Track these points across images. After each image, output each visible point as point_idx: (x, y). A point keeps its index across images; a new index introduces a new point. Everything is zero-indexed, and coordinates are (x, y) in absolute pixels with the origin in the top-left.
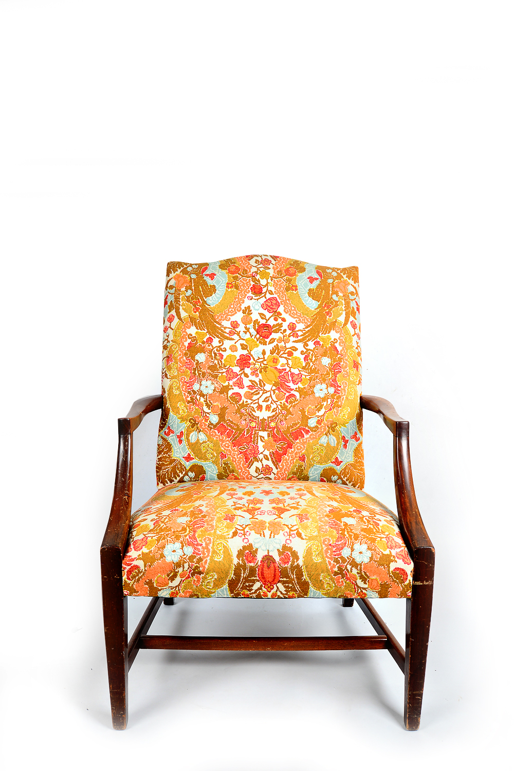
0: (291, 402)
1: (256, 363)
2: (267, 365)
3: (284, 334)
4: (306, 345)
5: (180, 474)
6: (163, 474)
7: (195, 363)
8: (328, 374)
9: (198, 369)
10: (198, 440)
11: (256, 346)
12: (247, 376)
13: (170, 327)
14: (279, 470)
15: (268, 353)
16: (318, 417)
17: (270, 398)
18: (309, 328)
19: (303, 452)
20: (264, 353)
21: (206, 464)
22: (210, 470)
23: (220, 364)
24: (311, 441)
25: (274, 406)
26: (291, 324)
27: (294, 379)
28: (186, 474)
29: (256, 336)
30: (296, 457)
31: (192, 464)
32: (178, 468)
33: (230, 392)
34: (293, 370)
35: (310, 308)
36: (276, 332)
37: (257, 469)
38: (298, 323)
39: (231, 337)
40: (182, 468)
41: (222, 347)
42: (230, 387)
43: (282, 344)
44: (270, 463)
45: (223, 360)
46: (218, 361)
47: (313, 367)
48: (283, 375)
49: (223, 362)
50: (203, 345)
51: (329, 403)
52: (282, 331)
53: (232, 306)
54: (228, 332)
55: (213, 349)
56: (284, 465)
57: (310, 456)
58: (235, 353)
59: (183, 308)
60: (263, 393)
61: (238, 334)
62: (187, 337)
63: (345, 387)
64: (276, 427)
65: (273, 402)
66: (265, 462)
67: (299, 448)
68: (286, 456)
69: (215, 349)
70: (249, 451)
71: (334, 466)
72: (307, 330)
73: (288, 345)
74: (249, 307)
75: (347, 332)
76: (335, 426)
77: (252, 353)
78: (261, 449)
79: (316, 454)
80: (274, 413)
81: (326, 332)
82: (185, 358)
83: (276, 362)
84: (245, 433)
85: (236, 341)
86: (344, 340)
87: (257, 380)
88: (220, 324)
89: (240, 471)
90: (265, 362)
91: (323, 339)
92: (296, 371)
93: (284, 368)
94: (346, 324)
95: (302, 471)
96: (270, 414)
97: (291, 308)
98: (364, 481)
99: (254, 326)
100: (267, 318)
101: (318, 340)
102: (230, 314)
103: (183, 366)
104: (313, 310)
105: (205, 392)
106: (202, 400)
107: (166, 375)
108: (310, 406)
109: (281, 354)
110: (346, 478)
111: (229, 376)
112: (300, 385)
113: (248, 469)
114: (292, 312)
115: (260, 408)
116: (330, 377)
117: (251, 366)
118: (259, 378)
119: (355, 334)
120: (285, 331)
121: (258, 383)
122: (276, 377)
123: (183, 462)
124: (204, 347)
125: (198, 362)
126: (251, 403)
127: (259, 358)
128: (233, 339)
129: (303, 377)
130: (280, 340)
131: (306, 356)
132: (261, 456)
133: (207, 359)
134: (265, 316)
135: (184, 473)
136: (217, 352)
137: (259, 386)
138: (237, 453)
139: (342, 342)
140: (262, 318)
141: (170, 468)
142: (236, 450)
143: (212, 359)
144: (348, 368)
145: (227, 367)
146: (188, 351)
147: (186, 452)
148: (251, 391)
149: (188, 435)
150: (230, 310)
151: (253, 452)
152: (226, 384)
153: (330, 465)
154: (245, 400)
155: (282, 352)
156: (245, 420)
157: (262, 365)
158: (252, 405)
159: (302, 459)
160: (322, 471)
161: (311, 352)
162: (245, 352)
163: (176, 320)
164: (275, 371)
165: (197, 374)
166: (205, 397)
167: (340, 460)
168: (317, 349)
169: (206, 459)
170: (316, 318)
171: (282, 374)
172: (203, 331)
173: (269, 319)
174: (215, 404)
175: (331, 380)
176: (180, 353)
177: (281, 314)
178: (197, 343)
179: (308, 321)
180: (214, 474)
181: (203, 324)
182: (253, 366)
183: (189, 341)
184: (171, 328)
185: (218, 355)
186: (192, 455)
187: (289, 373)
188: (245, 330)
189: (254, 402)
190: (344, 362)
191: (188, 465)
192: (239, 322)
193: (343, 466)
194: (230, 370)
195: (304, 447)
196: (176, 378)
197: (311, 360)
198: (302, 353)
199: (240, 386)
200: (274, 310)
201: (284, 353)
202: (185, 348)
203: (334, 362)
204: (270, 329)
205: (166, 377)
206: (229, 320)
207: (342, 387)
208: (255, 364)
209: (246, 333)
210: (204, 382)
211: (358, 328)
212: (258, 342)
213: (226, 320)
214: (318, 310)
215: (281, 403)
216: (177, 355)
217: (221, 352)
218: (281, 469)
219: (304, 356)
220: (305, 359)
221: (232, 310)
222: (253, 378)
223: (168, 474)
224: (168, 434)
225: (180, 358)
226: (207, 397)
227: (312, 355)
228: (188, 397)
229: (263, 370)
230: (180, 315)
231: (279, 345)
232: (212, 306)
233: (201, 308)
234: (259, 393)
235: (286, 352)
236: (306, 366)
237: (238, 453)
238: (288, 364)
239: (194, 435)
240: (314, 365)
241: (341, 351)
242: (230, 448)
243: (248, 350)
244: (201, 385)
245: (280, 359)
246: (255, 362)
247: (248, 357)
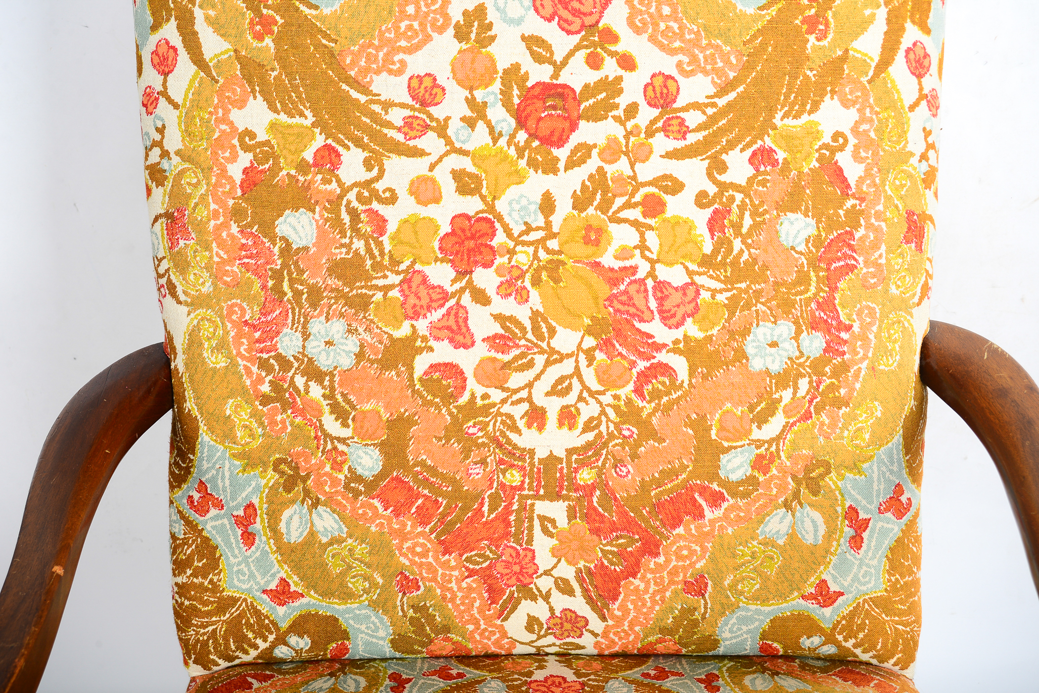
0: (656, 395)
1: (519, 248)
2: (560, 252)
3: (630, 125)
4: (717, 166)
5: (259, 641)
6: (198, 641)
7: (276, 250)
8: (803, 279)
9: (290, 274)
10: (312, 534)
11: (515, 178)
12: (481, 298)
13: (164, 93)
14: (610, 622)
15: (564, 207)
16: (759, 443)
17: (575, 381)
18: (732, 96)
19: (698, 566)
20: (547, 205)
21: (347, 611)
22: (363, 627)
23: (376, 252)
24: (730, 531)
25: (588, 410)
26: (658, 81)
27: (668, 305)
28: (281, 640)
29: (512, 136)
30: (672, 582)
31: (296, 614)
32: (250, 626)
33: (421, 364)
34: (663, 273)
35: (740, 6)
36: (596, 115)
37: (532, 623)
38: (687, 74)
39: (411, 143)
40: (263, 626)
41: (380, 186)
42: (418, 343)
43: (622, 166)
44: (579, 605)
45: (385, 239)
46: (367, 245)
47: (745, 256)
48: (626, 292)
49: (387, 247)
50: (301, 178)
51: (802, 392)
52: (620, 112)
53: (411, 9)
54: (399, 123)
55: (345, 191)
56: (631, 607)
57: (723, 579)
58: (431, 211)
59: (207, 18)
60: (548, 363)
61: (442, 130)
62: (235, 142)
63: (865, 327)
64: (601, 483)
65: (585, 394)
66: (560, 602)
67: (685, 553)
68: (636, 582)
69: (352, 196)
70: (500, 567)
71: (811, 608)
72: (722, 102)
73: (647, 171)
74: (481, 10)
75: (889, 100)
76: (822, 476)
77: (501, 206)
78: (544, 560)
79: (745, 572)
80: (590, 436)
81: (803, 105)
82: (235, 229)
83: (597, 243)
84: (485, 508)
85: (433, 158)
86: (872, 134)
87: (523, 314)
88: (365, 90)
89: (471, 627)
90: (553, 244)
91: (788, 140)
92: (675, 276)
93: (627, 263)
94: (885, 62)
95: (695, 623)
96: (576, 439)
97: (659, 10)
98: (916, 644)
99: (506, 94)
100: (558, 58)
101: (768, 142)
102: (403, 43)
103: (230, 261)
104: (751, 11)
105: (324, 362)
106: (316, 392)
107: (172, 289)
108: (728, 406)
109: (615, 207)
110: (853, 641)
111: (412, 300)
112: (691, 328)
113: (499, 622)
114: (662, 26)
115: (536, 417)
116: (810, 294)
117: (499, 261)
118: (530, 304)
119: (922, 97)
120: (632, 110)
121: (528, 324)
122: (596, 298)
123: (266, 605)
124: (307, 187)
125: (288, 244)
126: (504, 401)
127: (529, 229)
128: (421, 153)
129: (705, 295)
130: (611, 151)
131: (716, 212)
132: (544, 583)
133: (321, 233)
134: (548, 48)
135: (271, 638)
136: (361, 207)
137: (530, 336)
138: (456, 573)
139: (865, 142)
140: (539, 59)
141: (219, 624)
142: (453, 563)
143: (343, 234)
144: (883, 248)
145: (403, 267)
146: (247, 200)
147: (273, 575)
148: (499, 356)
149: (274, 517)
150: (403, 25)
151: (516, 568)
152: (404, 330)
153: (795, 604)
154: (480, 390)
155: (619, 202)
156: (483, 462)
157: (542, 254)
158: (506, 409)
159: (697, 587)
160: (766, 626)
161: (739, 197)
162: (472, 205)
163: (185, 68)
164: (594, 278)
165: (290, 295)
166: (326, 383)
167: (834, 587)
168: (763, 183)
169: (347, 595)
170: (763, 47)
171: (622, 287)
172: (298, 120)
173: (565, 62)
174: (368, 407)
175: (813, 306)
176: (213, 206)
177: (615, 39)
178: (276, 169)
179: (727, 62)
180: (376, 637)
181: (295, 88)
182: (505, 259)
183: (245, 159)
184: (170, 101)
185: (363, 216)
186: (296, 585)
187: (650, 283)
188: (469, 113)
189: (515, 397)
190: (869, 227)
191: (284, 615)
192: (444, 78)
193: (843, 606)
194: (417, 279)
195: (704, 549)
196: (209, 307)
197: (737, 227)
198: (701, 200)
199: (459, 338)
200: (588, 21)
201: (628, 205)
202: (233, 188)
203: (829, 229)
204: (570, 103)
205: (174, 294)
206: (399, 72)
207: (856, 328)
208: (512, 252)
209: (470, 123)
210: (317, 326)
211: (934, 69)
212: (523, 163)
213: (390, 72)
214: (773, 11)
215: (616, 397)
216: (202, 213)
217: (375, 205)
218: (619, 621)
219: (708, 212)
220: (715, 224)
221: (410, 28)
222: (508, 306)
223: (216, 641)
224: (202, 510)
225: (218, 228)
226: (332, 381)
227: (742, 208)
228: (260, 380)
229: (544, 276)
230: (199, 46)
231: (610, 169)
232: (327, 11)
233: (280, 21)
234: (530, 364)
235: (638, 198)
236: (716, 251)
237: (462, 574)
238: (643, 247)
239: (296, 518)
240: (748, 246)
241: (861, 180)
242: (431, 560)
243: (483, 198)
244: (306, 336)
245: (613, 228)
246: (511, 244)
247: (484, 226)
